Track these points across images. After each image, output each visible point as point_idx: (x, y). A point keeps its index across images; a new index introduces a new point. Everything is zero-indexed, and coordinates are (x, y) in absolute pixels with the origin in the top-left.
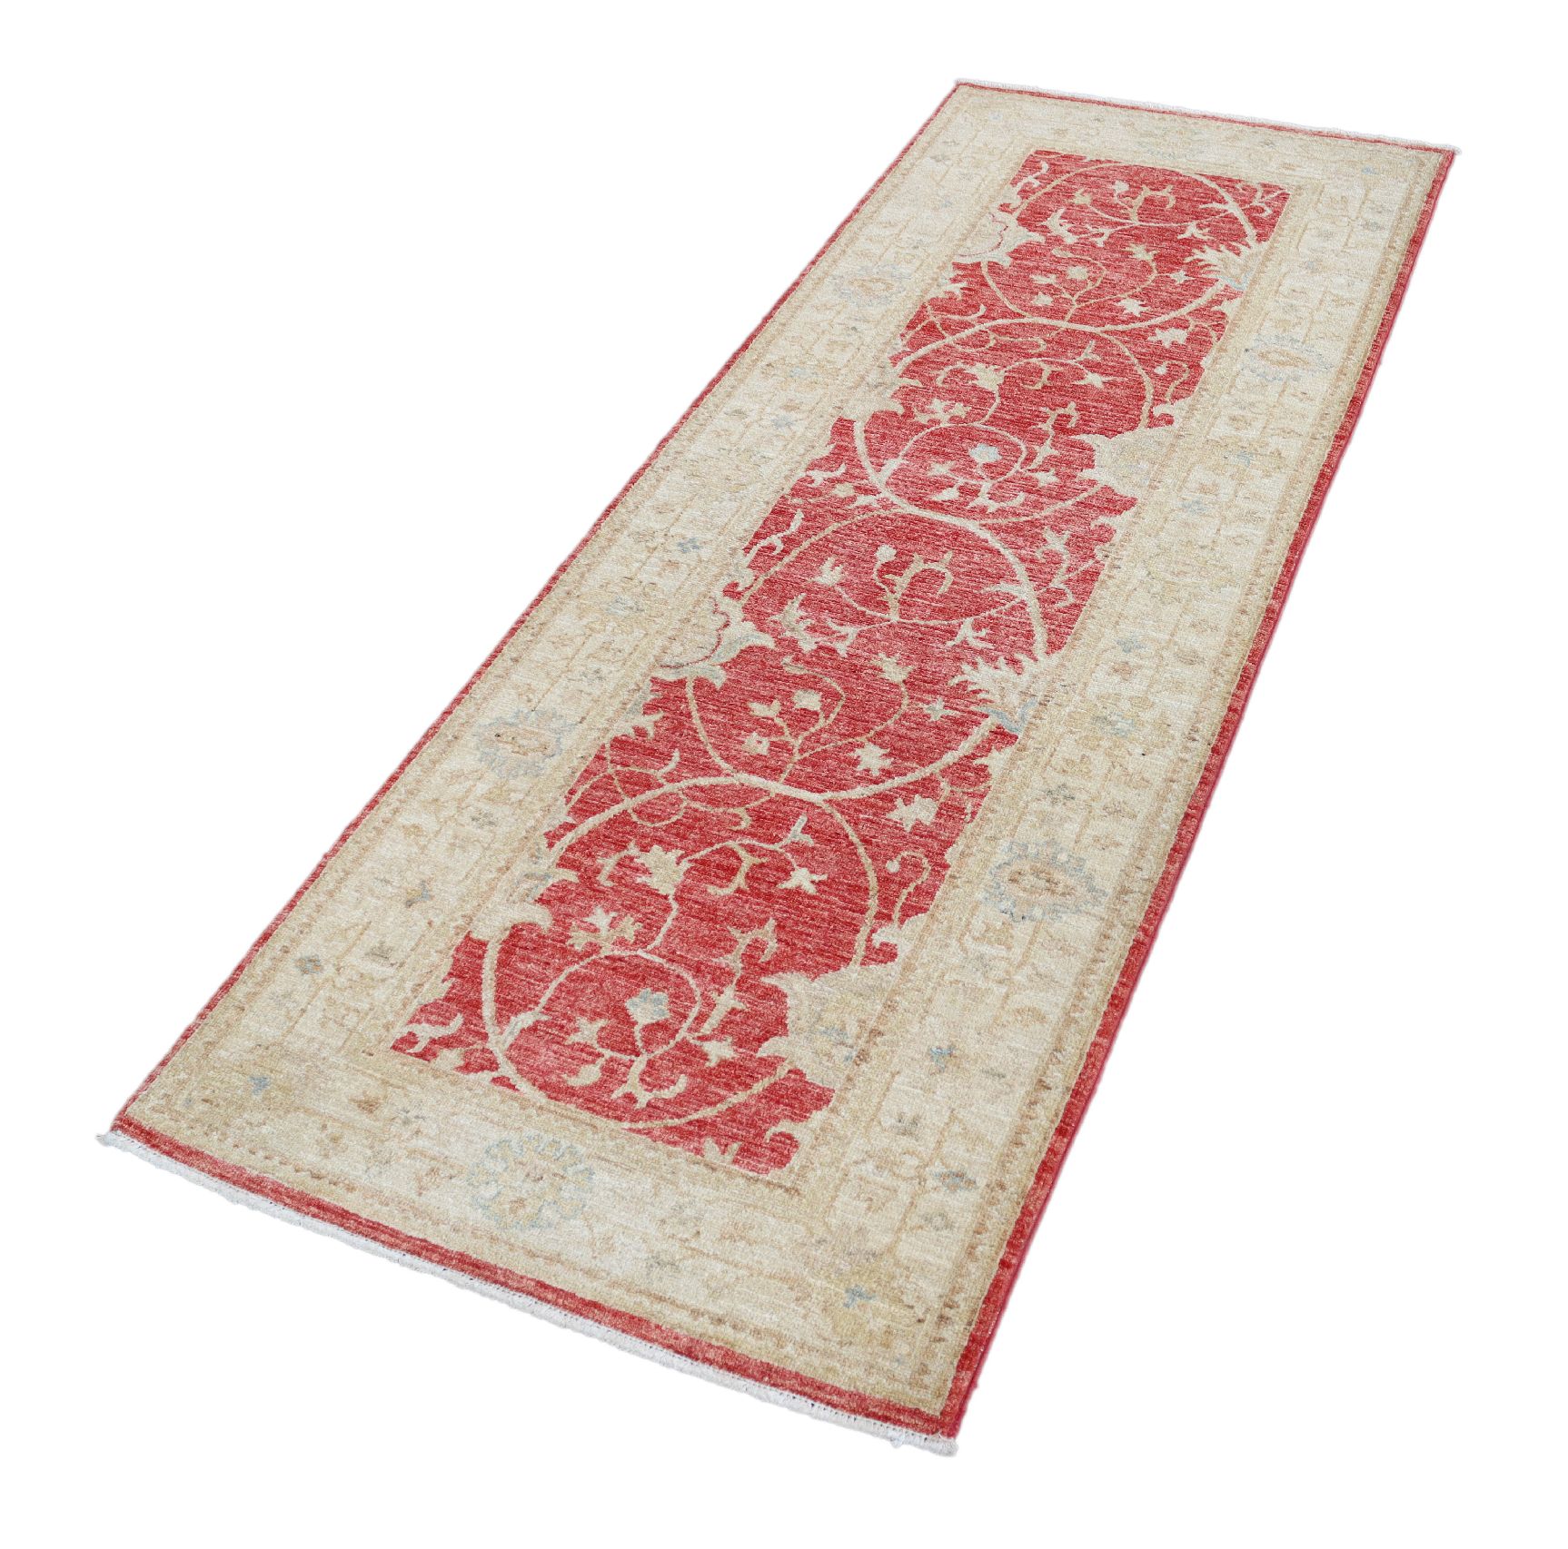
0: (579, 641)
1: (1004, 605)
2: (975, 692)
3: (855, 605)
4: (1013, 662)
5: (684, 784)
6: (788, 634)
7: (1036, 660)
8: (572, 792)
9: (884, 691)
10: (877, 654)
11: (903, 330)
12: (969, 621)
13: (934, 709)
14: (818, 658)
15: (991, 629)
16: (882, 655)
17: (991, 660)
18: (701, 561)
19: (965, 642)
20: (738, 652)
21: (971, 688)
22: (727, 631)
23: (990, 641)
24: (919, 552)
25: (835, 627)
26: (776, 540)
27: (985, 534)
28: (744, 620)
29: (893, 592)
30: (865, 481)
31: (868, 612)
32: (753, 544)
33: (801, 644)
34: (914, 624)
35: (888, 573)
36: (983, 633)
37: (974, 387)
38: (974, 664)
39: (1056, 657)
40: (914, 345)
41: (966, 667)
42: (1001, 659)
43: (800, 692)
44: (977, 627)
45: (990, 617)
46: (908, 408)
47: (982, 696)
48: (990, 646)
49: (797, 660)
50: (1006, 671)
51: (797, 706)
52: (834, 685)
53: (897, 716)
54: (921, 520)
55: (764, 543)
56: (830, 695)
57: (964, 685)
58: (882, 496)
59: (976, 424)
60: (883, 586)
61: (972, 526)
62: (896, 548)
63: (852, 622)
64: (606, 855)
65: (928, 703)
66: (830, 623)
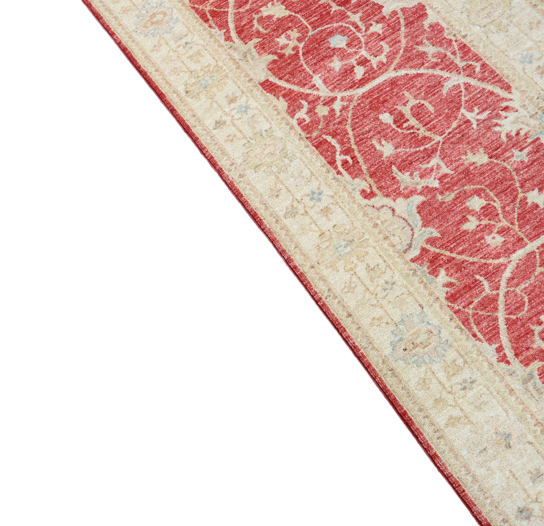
0: (354, 279)
1: (461, 92)
2: (518, 134)
3: (418, 149)
4: (506, 109)
5: (503, 283)
6: (419, 187)
7: (511, 100)
8: (475, 335)
9: (491, 169)
10: (461, 159)
11: (206, 25)
12: (463, 110)
13: (518, 157)
14: (446, 183)
15: (476, 105)
16: (464, 157)
17: (498, 116)
18: (333, 197)
19: (478, 120)
20: (418, 215)
21: (513, 134)
22: (398, 211)
23: (485, 110)
24: (394, 104)
25: (429, 166)
26: (339, 158)
27: (402, 72)
28: (394, 200)
29: (419, 130)
30: (322, 99)
31: (427, 146)
32: (336, 168)
33: (431, 186)
34: (450, 133)
35: (402, 124)
36: (476, 110)
37: (278, 19)
38: (496, 125)
39: (513, 90)
40: (223, 25)
41: (497, 129)
42: (501, 112)
43: (468, 204)
44: (471, 110)
45: (467, 101)
46: (275, 53)
47: (522, 133)
48: (488, 112)
49: (442, 193)
50: (512, 116)
51: (478, 210)
52: (472, 187)
53: (514, 173)
54: (371, 91)
55: (339, 163)
56: (478, 193)
57: (508, 136)
58: (339, 98)
59: (310, 34)
60: (412, 131)
61: (390, 74)
62: (385, 112)
63: (429, 156)
64: (533, 342)
65: (513, 156)
66: (424, 166)
